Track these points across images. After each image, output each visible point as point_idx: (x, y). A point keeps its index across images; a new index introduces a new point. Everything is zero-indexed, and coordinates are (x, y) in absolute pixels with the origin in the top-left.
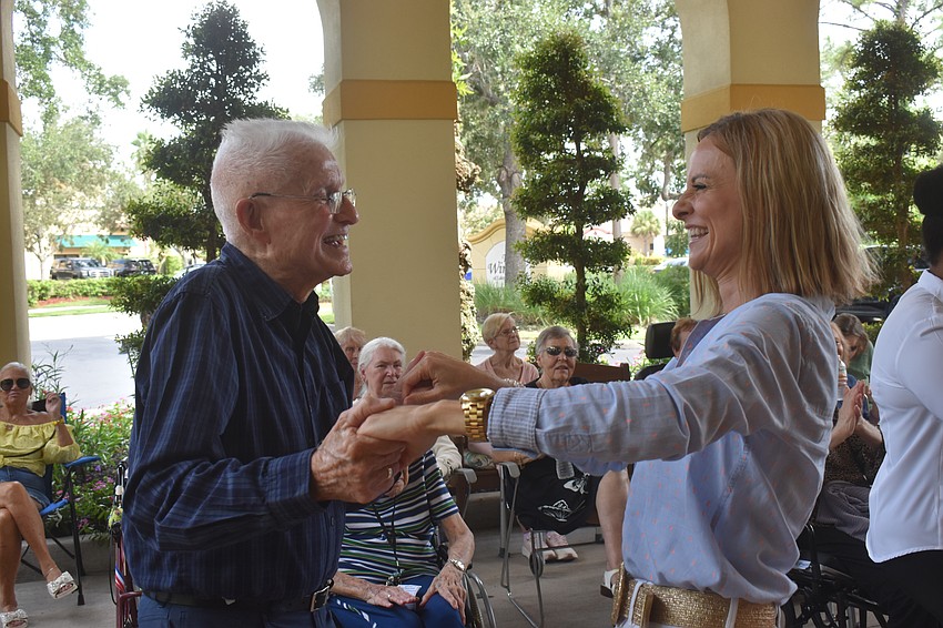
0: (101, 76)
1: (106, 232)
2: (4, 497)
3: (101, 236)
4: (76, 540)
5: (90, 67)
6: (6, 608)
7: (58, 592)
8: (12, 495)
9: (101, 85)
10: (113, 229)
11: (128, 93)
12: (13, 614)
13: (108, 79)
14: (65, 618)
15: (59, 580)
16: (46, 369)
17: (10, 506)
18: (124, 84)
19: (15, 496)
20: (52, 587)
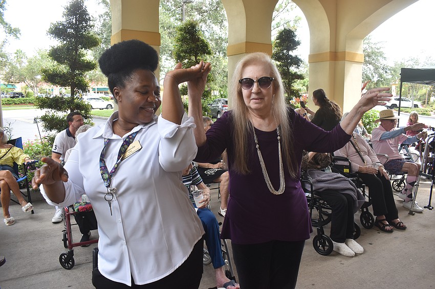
0: (10, 28)
1: (6, 83)
2: (3, 176)
3: (5, 84)
4: (28, 190)
5: (7, 24)
6: (6, 217)
7: (27, 210)
8: (7, 175)
9: (11, 30)
10: (9, 82)
11: (20, 34)
12: (9, 219)
13: (13, 29)
14: (28, 219)
15: (26, 206)
16: (7, 128)
17: (6, 179)
18: (19, 31)
19: (8, 175)
20: (24, 209)
